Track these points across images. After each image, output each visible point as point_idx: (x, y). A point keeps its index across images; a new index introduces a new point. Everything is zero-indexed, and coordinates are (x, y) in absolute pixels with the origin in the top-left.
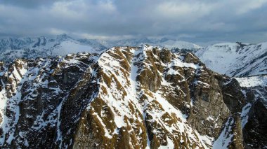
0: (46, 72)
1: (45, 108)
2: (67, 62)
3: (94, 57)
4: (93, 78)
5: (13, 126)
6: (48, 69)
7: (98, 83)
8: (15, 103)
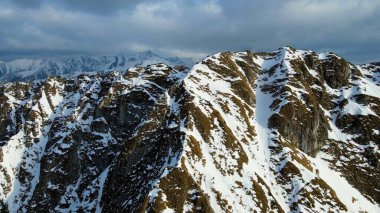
0: (91, 101)
1: (83, 172)
2: (127, 82)
3: (179, 74)
4: (172, 118)
5: (26, 203)
6: (94, 96)
7: (182, 129)
8: (35, 157)
